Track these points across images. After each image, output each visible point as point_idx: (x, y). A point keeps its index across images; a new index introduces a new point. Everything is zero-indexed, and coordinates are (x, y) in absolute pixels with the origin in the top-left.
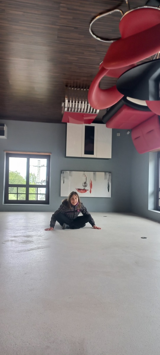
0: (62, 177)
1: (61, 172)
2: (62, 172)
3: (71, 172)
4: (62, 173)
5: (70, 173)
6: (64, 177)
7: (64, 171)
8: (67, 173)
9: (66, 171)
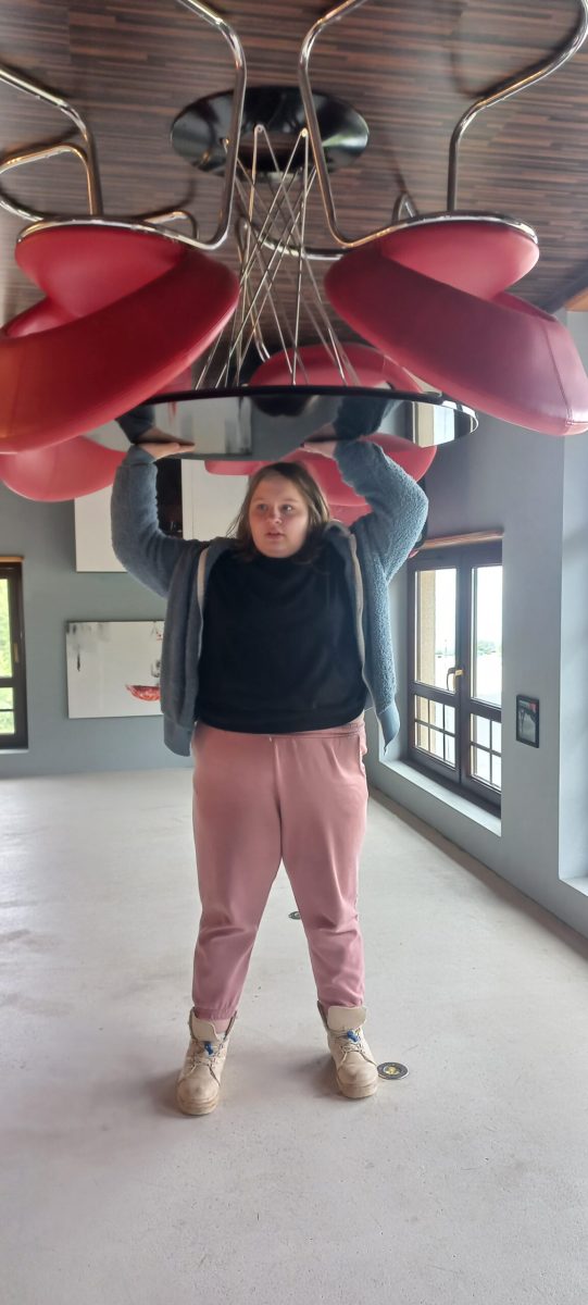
0: (69, 649)
1: (67, 630)
2: (69, 625)
3: (102, 624)
4: (71, 630)
5: (101, 627)
6: (78, 648)
7: (78, 625)
8: (90, 629)
9: (85, 624)
